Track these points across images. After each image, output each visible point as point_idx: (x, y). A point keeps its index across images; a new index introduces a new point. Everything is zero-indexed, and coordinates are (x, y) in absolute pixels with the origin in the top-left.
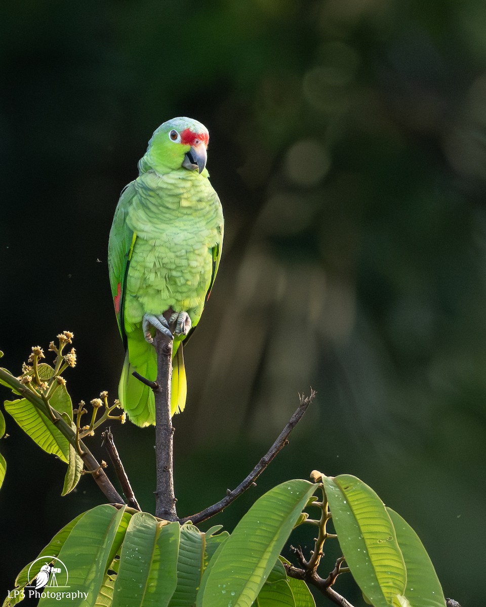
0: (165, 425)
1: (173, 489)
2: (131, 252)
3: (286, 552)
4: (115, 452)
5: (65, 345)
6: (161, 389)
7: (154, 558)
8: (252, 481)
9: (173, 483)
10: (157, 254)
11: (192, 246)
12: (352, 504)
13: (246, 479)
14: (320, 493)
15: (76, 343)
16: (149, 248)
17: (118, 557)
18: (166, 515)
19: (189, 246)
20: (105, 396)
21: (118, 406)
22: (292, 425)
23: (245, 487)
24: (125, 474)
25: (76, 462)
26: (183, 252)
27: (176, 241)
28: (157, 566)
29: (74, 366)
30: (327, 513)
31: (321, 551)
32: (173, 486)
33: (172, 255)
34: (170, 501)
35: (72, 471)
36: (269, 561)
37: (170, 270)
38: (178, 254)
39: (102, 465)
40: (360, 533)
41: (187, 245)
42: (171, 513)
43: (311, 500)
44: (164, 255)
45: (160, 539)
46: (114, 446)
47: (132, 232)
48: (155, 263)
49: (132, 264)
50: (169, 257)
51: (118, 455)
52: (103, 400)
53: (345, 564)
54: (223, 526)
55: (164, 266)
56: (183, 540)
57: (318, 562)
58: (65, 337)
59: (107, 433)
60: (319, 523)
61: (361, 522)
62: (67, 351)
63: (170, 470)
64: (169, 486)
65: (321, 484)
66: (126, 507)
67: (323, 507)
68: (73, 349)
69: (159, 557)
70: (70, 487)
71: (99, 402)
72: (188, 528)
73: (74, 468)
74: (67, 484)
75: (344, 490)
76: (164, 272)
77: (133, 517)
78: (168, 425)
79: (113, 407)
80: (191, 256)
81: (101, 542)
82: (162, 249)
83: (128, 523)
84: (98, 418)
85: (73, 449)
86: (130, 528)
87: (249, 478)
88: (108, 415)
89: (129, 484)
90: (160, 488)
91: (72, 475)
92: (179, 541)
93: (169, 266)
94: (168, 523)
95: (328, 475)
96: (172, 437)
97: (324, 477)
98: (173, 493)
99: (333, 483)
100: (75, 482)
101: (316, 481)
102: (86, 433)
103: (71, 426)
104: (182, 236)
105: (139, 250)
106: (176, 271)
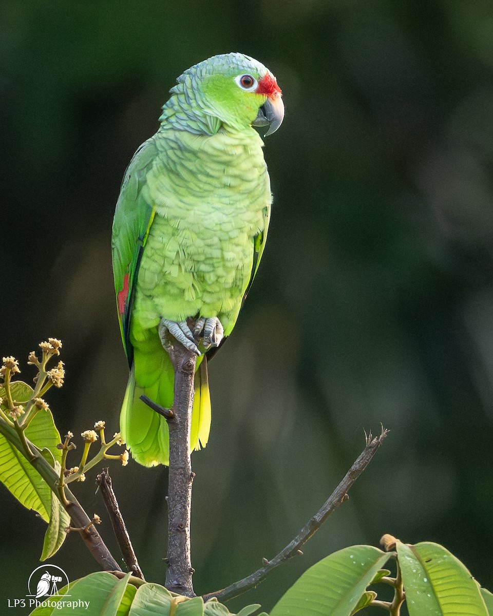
0: (181, 468)
1: (189, 556)
2: (147, 235)
4: (113, 503)
5: (49, 357)
6: (178, 420)
8: (298, 547)
9: (189, 547)
11: (227, 232)
12: (435, 583)
13: (290, 545)
14: (392, 565)
15: (66, 355)
16: (170, 230)
18: (181, 589)
19: (224, 232)
20: (102, 428)
21: (118, 443)
22: (354, 474)
23: (288, 556)
24: (126, 532)
25: (60, 515)
27: (206, 223)
29: (60, 385)
30: (403, 593)
32: (189, 551)
33: (199, 242)
34: (184, 572)
35: (55, 527)
37: (198, 262)
38: (209, 242)
39: (94, 521)
41: (221, 230)
42: (186, 588)
43: (380, 574)
44: (190, 242)
46: (113, 494)
47: (150, 209)
48: (178, 252)
50: (196, 245)
51: (117, 505)
52: (98, 432)
54: (260, 606)
55: (190, 256)
58: (50, 347)
59: (103, 476)
60: (390, 607)
61: (445, 608)
62: (52, 365)
63: (187, 529)
64: (183, 551)
65: (395, 553)
66: (130, 576)
67: (397, 584)
68: (61, 363)
70: (51, 550)
71: (92, 434)
72: (213, 606)
73: (58, 524)
74: (48, 545)
75: (426, 564)
77: (139, 590)
78: (185, 468)
79: (111, 443)
80: (227, 245)
82: (187, 234)
83: (132, 599)
84: (90, 458)
85: (55, 498)
86: (136, 605)
87: (294, 543)
88: (103, 453)
89: (131, 546)
90: (173, 552)
91: (54, 533)
93: (196, 258)
94: (186, 600)
95: (404, 542)
96: (191, 485)
97: (399, 544)
98: (189, 560)
99: (411, 554)
100: (58, 542)
101: (387, 549)
102: (73, 477)
103: (54, 467)
104: (216, 217)
105: (157, 233)
106: (206, 264)
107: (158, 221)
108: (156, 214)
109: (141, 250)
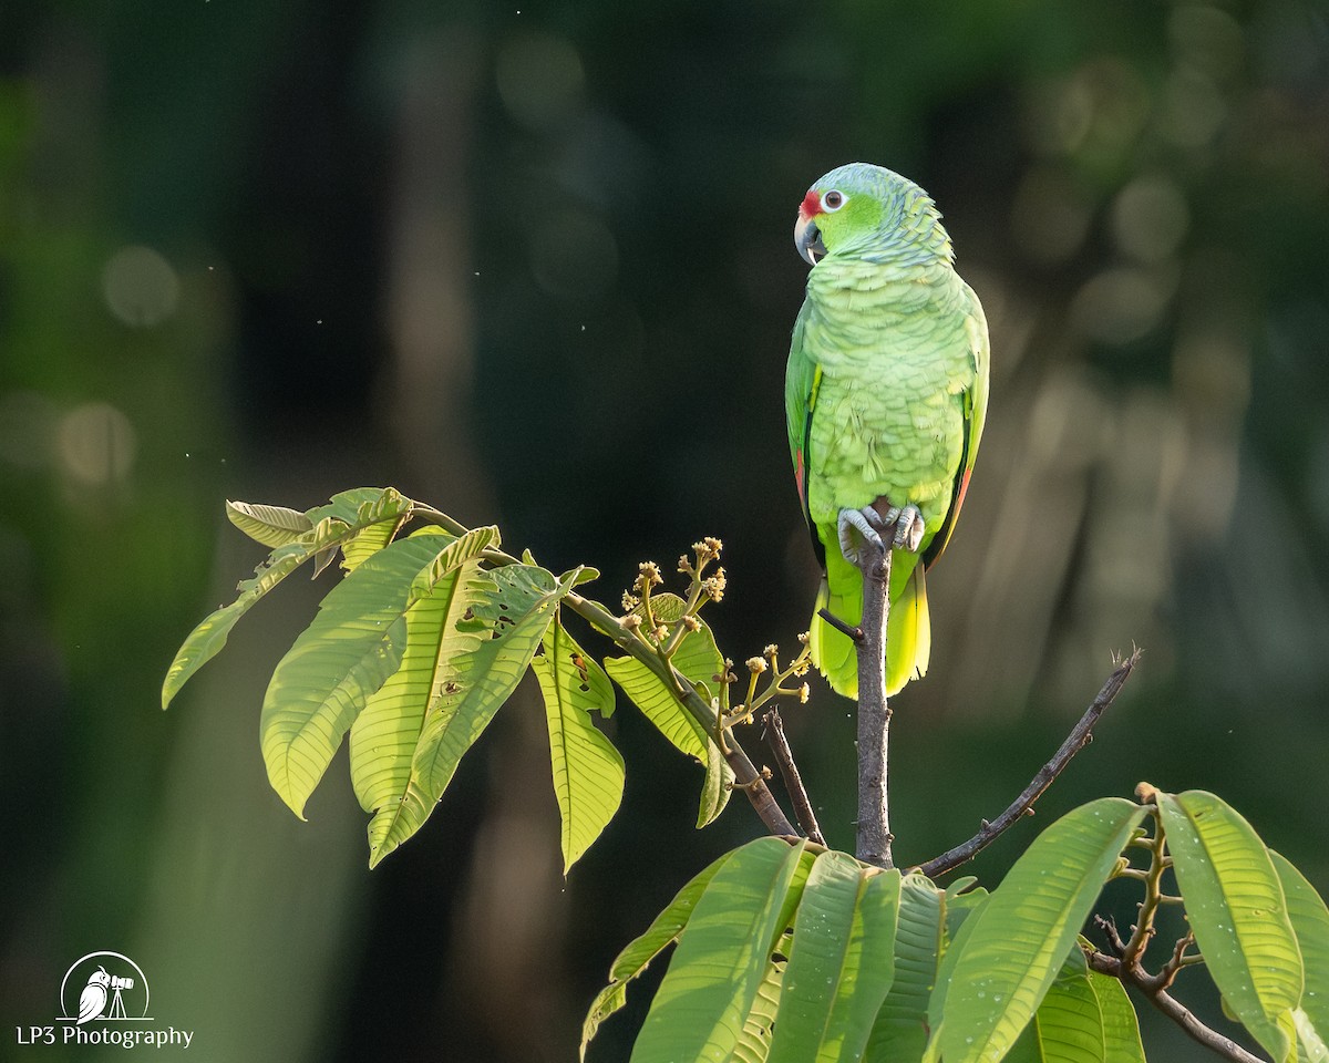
0: (875, 704)
1: (887, 818)
2: (813, 398)
3: (1091, 930)
4: (785, 750)
5: (706, 562)
6: (869, 641)
7: (854, 934)
8: (1026, 805)
9: (886, 808)
10: (854, 404)
11: (916, 390)
12: (1208, 844)
13: (1017, 802)
14: (1151, 823)
15: (728, 559)
16: (839, 393)
17: (790, 931)
18: (875, 860)
19: (913, 389)
20: (773, 655)
21: (796, 673)
22: (1097, 708)
23: (1016, 816)
24: (803, 789)
25: (721, 769)
26: (901, 402)
27: (886, 381)
28: (858, 947)
29: (718, 599)
30: (1163, 858)
31: (1149, 926)
32: (886, 812)
33: (880, 407)
34: (881, 839)
35: (714, 784)
36: (1063, 940)
37: (879, 431)
38: (891, 404)
39: (763, 775)
40: (1223, 896)
41: (907, 387)
42: (882, 861)
43: (1137, 834)
44: (866, 406)
45: (866, 900)
46: (785, 739)
47: (814, 365)
48: (850, 420)
49: (816, 418)
50: (874, 408)
51: (790, 755)
52: (769, 660)
53: (1193, 949)
54: (976, 879)
55: (867, 424)
56: (906, 903)
57: (1143, 945)
58: (707, 548)
59: (771, 717)
60: (1147, 876)
61: (1224, 877)
62: (709, 572)
63: (882, 784)
64: (879, 812)
65: (1154, 806)
66: (806, 842)
67: (1156, 848)
68: (721, 569)
69: (861, 933)
70: (710, 814)
71: (761, 663)
72: (915, 879)
73: (718, 780)
74: (705, 808)
75: (1195, 819)
77: (819, 860)
78: (880, 706)
79: (787, 674)
80: (916, 408)
81: (762, 904)
82: (862, 396)
83: (809, 872)
84: (757, 695)
85: (713, 746)
86: (812, 880)
87: (1022, 799)
88: (777, 686)
89: (809, 807)
90: (864, 815)
91: (713, 791)
92: (900, 903)
93: (876, 425)
94: (880, 872)
95: (1165, 790)
96: (887, 725)
97: (1160, 795)
98: (886, 824)
99: (1174, 806)
100: (719, 803)
101: (1144, 800)
102: (737, 717)
103: (710, 705)
105: (825, 395)
106: (888, 433)
107: (826, 381)
108: (823, 374)
109: (810, 416)
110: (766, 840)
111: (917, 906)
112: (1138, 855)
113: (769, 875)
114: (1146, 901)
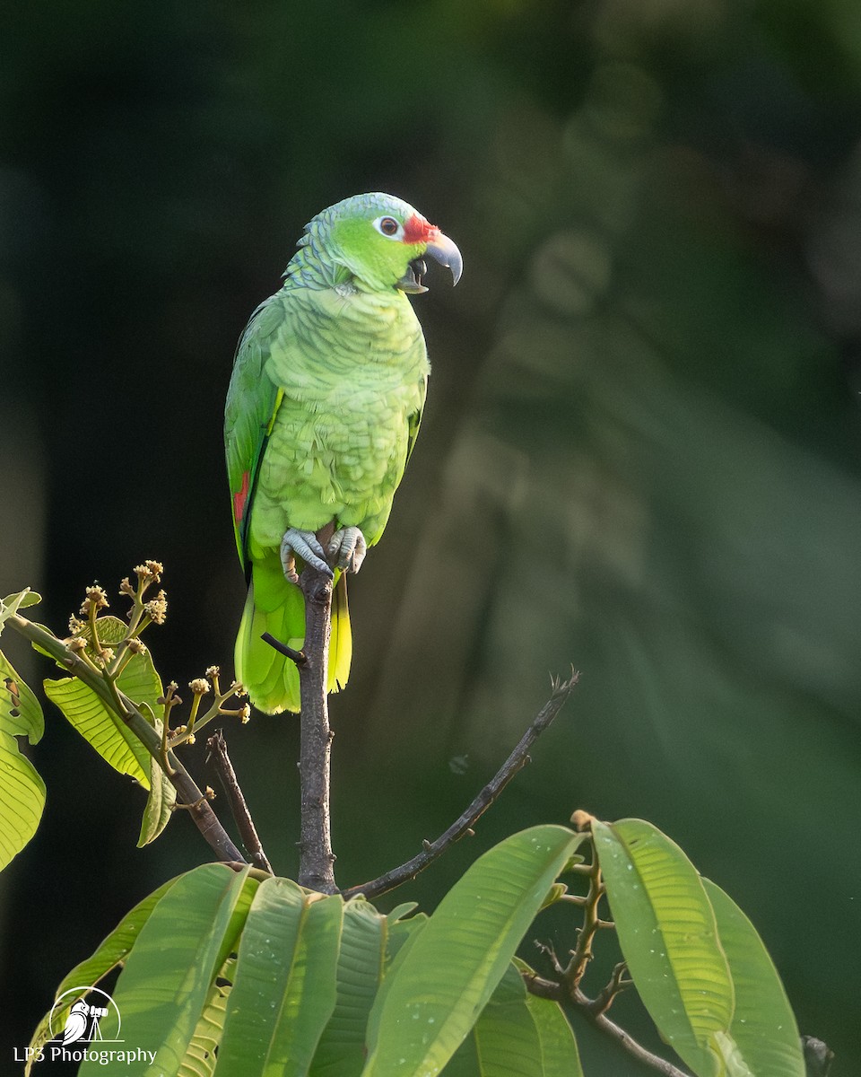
0: (317, 726)
1: (329, 838)
2: (272, 422)
3: (525, 951)
4: (230, 774)
5: (147, 585)
6: (311, 665)
7: (295, 960)
8: (467, 826)
9: (328, 827)
10: (318, 427)
11: (378, 414)
12: (642, 871)
13: (457, 823)
14: (587, 849)
15: (169, 582)
16: (303, 417)
17: (234, 956)
18: (316, 883)
19: (374, 413)
20: (215, 676)
21: (237, 694)
22: (537, 730)
23: (456, 837)
24: (247, 811)
25: (163, 788)
26: (364, 425)
27: (351, 405)
28: (302, 971)
29: (161, 621)
30: (600, 885)
31: (588, 951)
32: (329, 833)
33: (342, 428)
34: (324, 859)
35: (156, 803)
36: (496, 965)
37: (341, 453)
38: (355, 427)
39: (207, 795)
40: (655, 923)
41: (370, 411)
42: (325, 880)
43: (572, 861)
44: (330, 430)
45: (308, 925)
46: (229, 762)
47: (274, 388)
48: (315, 442)
49: (274, 442)
50: (337, 431)
51: (235, 777)
52: (211, 682)
53: (627, 975)
54: (417, 904)
55: (330, 447)
56: (348, 928)
57: (582, 970)
58: (148, 571)
59: (216, 740)
60: (586, 902)
61: (656, 903)
62: (151, 595)
63: (325, 804)
64: (322, 833)
65: (590, 833)
66: (250, 868)
67: (593, 874)
68: (162, 592)
69: (303, 957)
70: (151, 833)
71: (204, 683)
72: (357, 905)
73: (160, 800)
74: (147, 827)
75: (630, 847)
76: (329, 457)
77: (262, 885)
78: (321, 727)
79: (228, 695)
80: (378, 431)
81: (207, 929)
82: (327, 419)
83: (253, 896)
84: (201, 714)
85: (156, 766)
86: (256, 905)
87: (463, 820)
88: (218, 708)
89: (253, 829)
90: (308, 834)
91: (155, 811)
92: (342, 929)
93: (338, 448)
94: (323, 898)
95: (601, 819)
96: (329, 747)
97: (595, 822)
98: (329, 844)
99: (610, 834)
100: (160, 824)
101: (580, 828)
102: (180, 739)
103: (154, 726)
104: (363, 396)
105: (285, 419)
106: (350, 456)
107: (288, 404)
108: (284, 396)
109: (266, 440)
110: (210, 867)
111: (358, 932)
112: (576, 880)
113: (214, 900)
114: (585, 926)
